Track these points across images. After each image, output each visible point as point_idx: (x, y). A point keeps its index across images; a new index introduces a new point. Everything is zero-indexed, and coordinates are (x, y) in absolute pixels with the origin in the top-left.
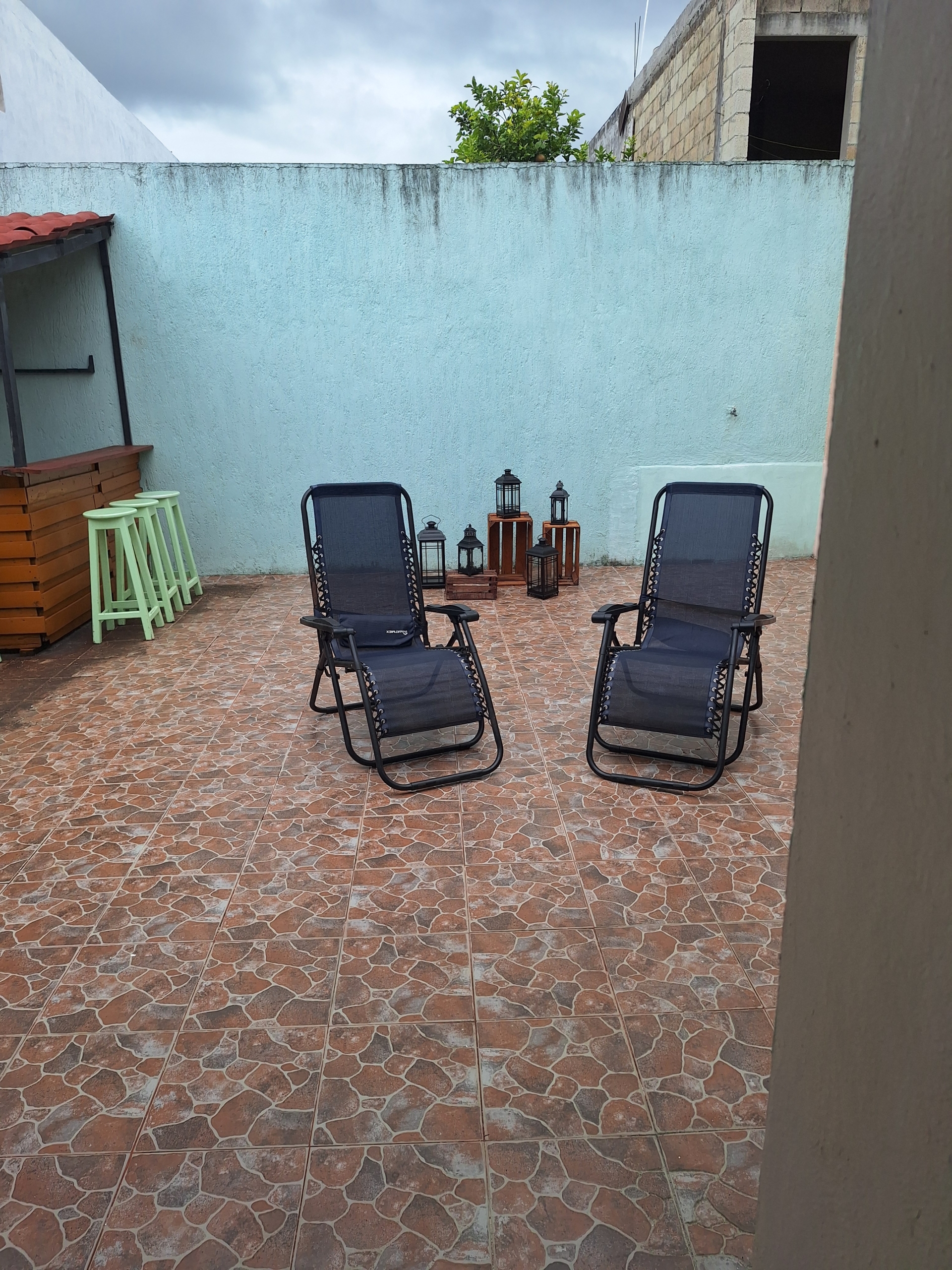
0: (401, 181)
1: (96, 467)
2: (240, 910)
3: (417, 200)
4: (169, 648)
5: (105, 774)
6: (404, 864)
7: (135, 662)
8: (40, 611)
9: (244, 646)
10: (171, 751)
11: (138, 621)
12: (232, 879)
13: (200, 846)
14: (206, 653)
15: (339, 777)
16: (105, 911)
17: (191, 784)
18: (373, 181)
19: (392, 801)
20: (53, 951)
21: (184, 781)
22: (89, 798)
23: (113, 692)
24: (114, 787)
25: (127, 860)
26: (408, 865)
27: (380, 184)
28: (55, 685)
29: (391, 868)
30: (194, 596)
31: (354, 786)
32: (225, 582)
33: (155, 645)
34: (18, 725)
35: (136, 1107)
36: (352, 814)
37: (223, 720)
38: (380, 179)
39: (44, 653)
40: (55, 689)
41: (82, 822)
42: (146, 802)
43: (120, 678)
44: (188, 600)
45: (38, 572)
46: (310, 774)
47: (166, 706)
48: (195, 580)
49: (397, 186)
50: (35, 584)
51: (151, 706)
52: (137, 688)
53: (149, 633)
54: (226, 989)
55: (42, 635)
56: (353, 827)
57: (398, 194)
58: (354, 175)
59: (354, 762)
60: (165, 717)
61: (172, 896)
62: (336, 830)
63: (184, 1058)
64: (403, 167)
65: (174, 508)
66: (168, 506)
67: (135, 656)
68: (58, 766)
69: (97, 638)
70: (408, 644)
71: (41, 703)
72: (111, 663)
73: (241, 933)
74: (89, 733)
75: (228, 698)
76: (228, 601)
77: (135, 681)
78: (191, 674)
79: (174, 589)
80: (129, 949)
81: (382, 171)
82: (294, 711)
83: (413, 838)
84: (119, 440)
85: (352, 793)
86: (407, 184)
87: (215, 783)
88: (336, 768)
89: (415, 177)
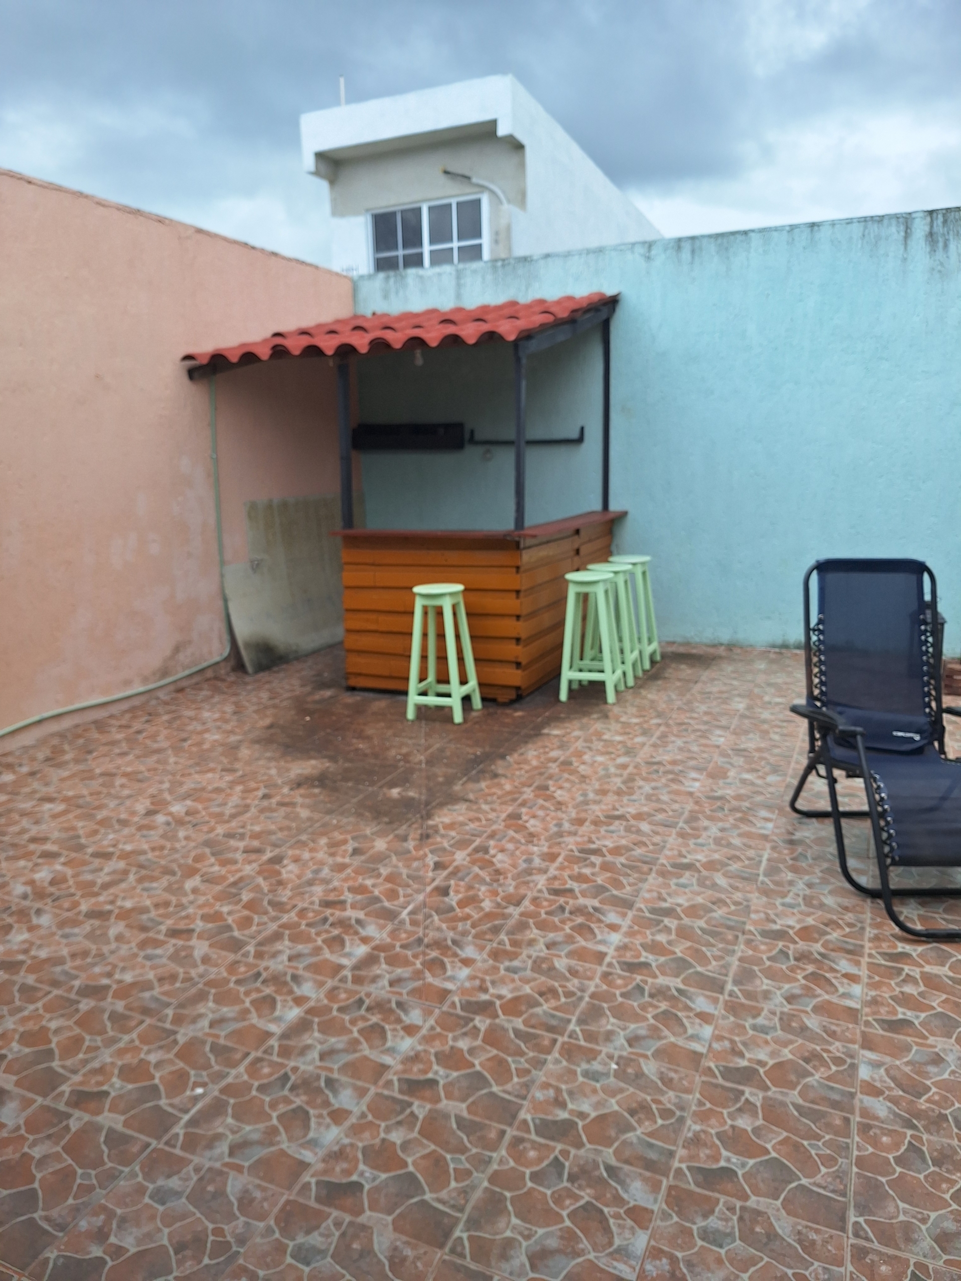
0: (927, 229)
1: (577, 532)
2: (727, 1044)
3: (946, 246)
4: (629, 715)
5: (577, 843)
6: (926, 1038)
7: (599, 726)
8: (518, 665)
9: (706, 723)
10: (639, 832)
11: (602, 684)
12: (715, 1001)
13: (677, 950)
14: (667, 725)
15: (830, 901)
16: (583, 1005)
17: (663, 874)
18: (895, 232)
19: (901, 947)
20: (535, 1036)
21: (654, 868)
22: (562, 868)
23: (579, 754)
24: (586, 859)
25: (602, 948)
26: (931, 1040)
27: (902, 234)
28: (527, 739)
29: (909, 1039)
30: (653, 662)
31: (849, 917)
32: (682, 650)
33: (616, 710)
34: (496, 776)
35: (625, 1263)
36: (854, 953)
37: (690, 806)
38: (902, 228)
39: (517, 706)
40: (526, 742)
41: (556, 892)
42: (618, 885)
43: (586, 741)
44: (647, 665)
45: (522, 629)
46: (794, 890)
47: (631, 779)
48: (654, 645)
49: (923, 233)
50: (518, 640)
51: (616, 775)
52: (602, 754)
53: (611, 696)
54: (718, 1142)
55: (518, 688)
56: (853, 970)
57: (922, 242)
58: (874, 228)
59: (848, 886)
60: (631, 791)
61: (651, 1005)
62: (833, 970)
63: (676, 1219)
64: (931, 213)
65: (644, 573)
66: (639, 571)
67: (598, 719)
68: (533, 825)
69: (563, 696)
70: (919, 751)
71: (516, 756)
72: (576, 724)
73: (729, 1073)
74: (559, 794)
75: (695, 780)
76: (685, 671)
77: (599, 745)
78: (655, 746)
79: (636, 653)
80: (611, 1057)
81: (906, 220)
82: (769, 808)
83: (934, 1004)
84: (597, 506)
85: (850, 925)
86: (935, 229)
87: (687, 877)
88: (827, 889)
89: (945, 222)
